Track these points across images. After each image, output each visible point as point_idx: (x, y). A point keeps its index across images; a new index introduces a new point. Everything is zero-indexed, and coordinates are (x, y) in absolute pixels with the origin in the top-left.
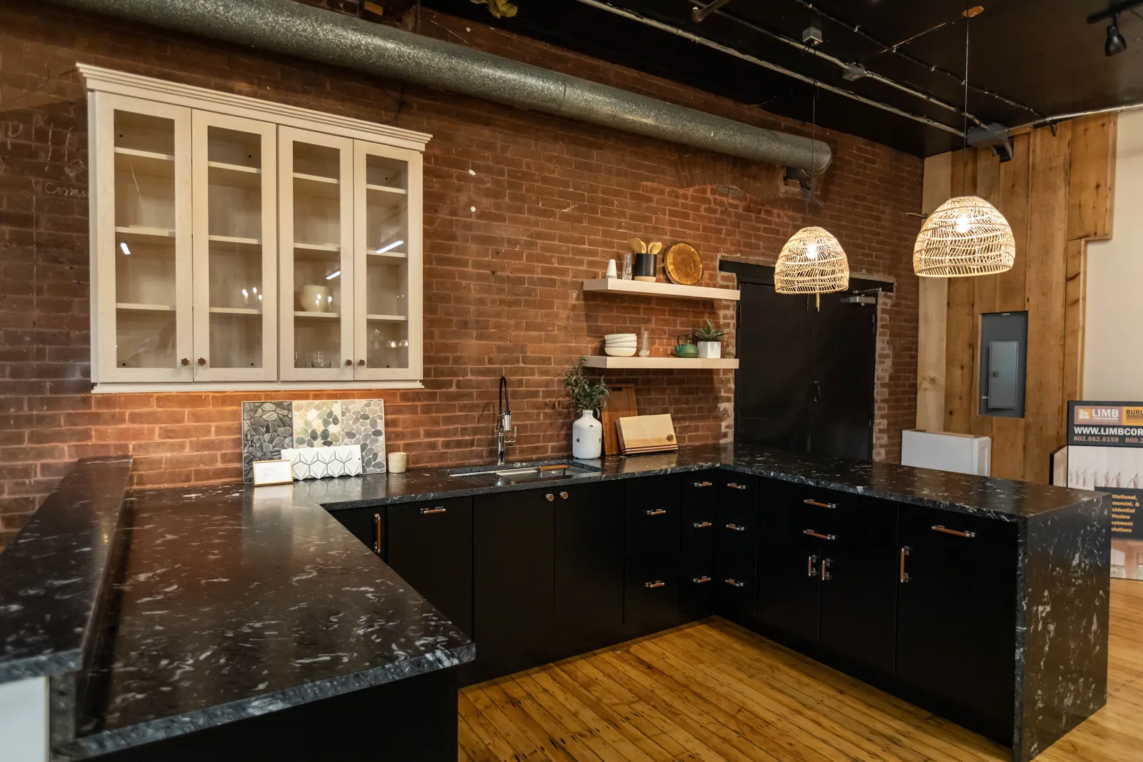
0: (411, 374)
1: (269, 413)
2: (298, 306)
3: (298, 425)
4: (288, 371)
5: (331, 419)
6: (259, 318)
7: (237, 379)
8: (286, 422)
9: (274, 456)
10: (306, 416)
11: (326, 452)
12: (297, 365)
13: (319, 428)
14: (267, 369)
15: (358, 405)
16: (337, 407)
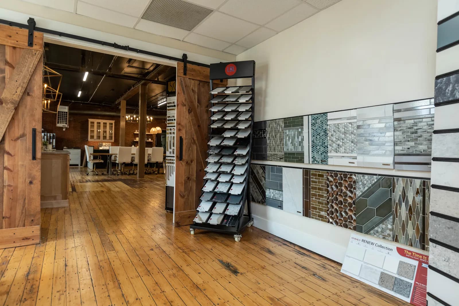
0: (113, 140)
1: (101, 143)
2: (103, 135)
3: (103, 145)
4: (102, 140)
5: (106, 144)
6: (100, 136)
7: (98, 140)
8: (102, 144)
9: (101, 147)
10: (104, 144)
11: (106, 147)
12: (103, 139)
13: (105, 145)
14: (101, 140)
15: (109, 143)
16: (107, 143)
